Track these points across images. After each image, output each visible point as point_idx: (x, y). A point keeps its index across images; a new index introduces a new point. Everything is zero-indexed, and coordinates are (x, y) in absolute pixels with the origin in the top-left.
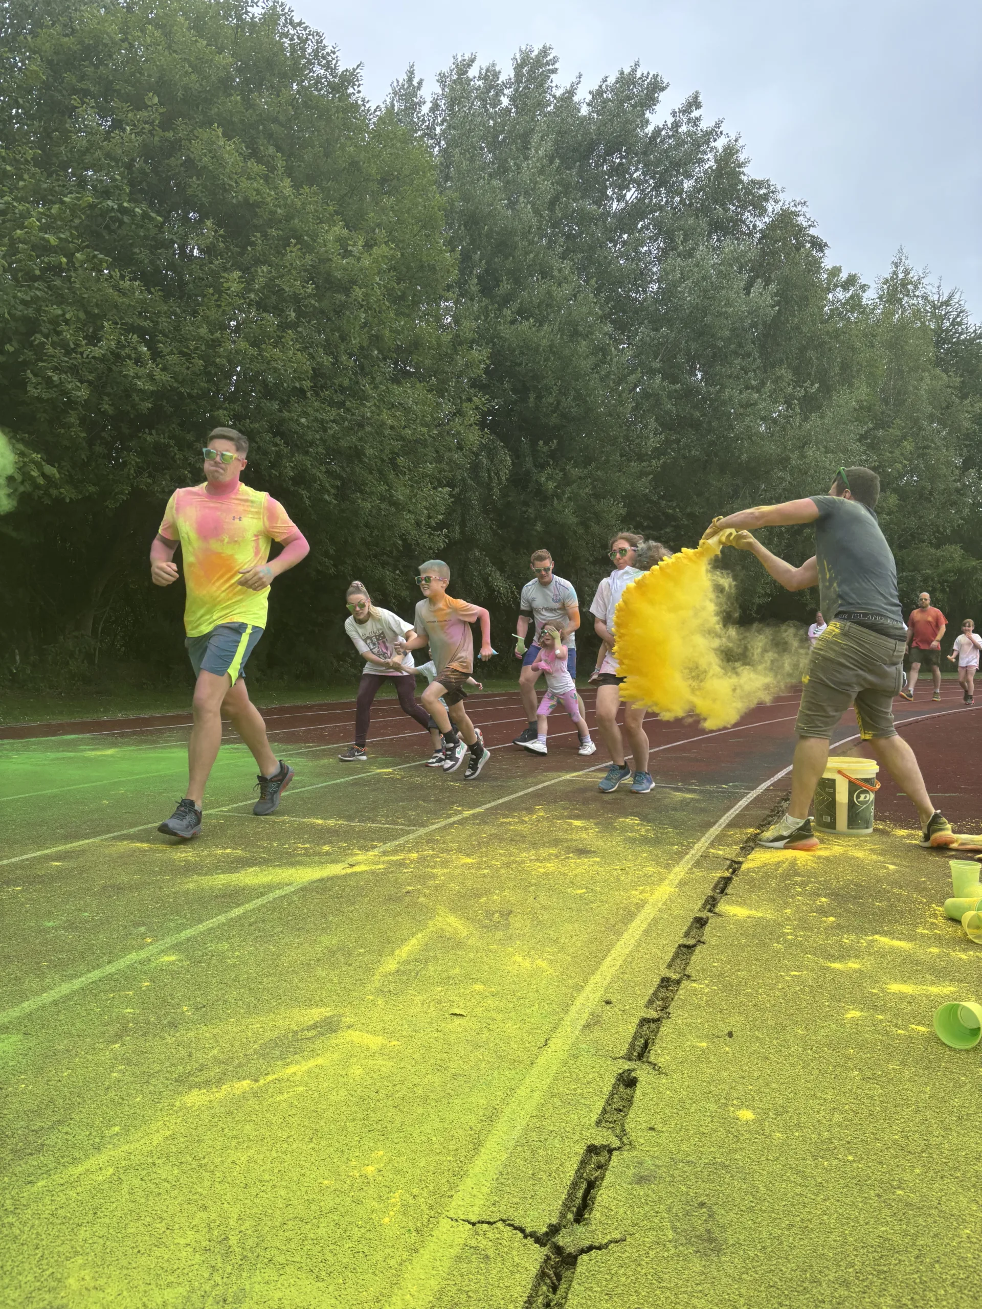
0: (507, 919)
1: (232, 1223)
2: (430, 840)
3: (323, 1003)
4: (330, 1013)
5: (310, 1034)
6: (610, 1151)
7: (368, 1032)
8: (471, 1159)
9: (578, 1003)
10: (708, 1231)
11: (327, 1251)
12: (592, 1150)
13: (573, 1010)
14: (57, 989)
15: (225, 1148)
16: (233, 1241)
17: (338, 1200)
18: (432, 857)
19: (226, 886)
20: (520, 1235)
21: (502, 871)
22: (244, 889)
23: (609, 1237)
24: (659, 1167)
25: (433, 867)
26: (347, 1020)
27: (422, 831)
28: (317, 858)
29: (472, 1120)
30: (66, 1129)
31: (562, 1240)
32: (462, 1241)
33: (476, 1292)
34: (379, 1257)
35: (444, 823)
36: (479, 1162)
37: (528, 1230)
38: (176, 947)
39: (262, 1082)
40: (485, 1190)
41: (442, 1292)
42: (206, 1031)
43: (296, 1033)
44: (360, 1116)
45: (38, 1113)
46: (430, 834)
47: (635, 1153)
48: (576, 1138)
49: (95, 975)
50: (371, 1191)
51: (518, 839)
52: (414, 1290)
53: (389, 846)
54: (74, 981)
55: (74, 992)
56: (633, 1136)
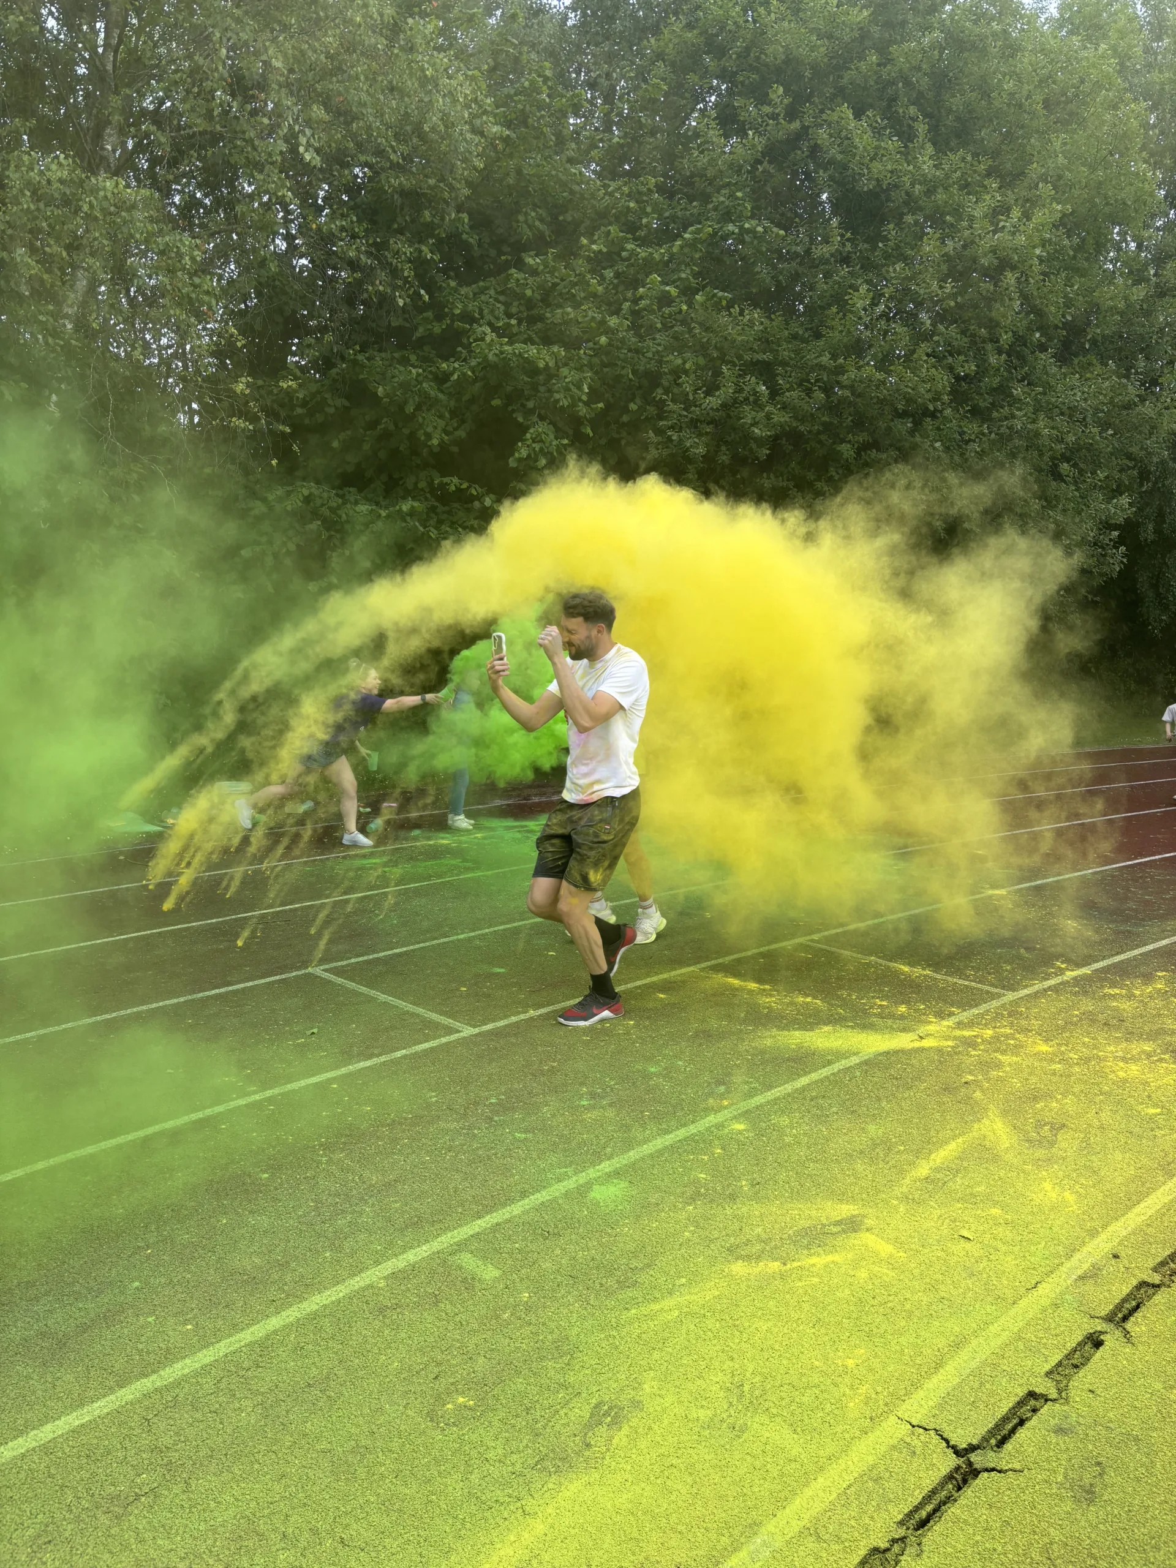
0: (1055, 1136)
1: (748, 1375)
2: (1013, 1013)
3: (853, 1199)
4: (856, 1212)
5: (835, 1229)
6: (1046, 1400)
7: (882, 1238)
8: (929, 1375)
9: (1085, 1250)
10: (1091, 1485)
11: (805, 1415)
12: (1032, 1395)
13: (1077, 1256)
14: (654, 1142)
15: (753, 1316)
16: (746, 1388)
17: (822, 1379)
18: (1007, 1037)
19: (800, 1047)
20: (944, 1444)
21: (1077, 1069)
22: (814, 1054)
23: (1010, 1466)
24: (1080, 1424)
25: (1004, 1052)
26: (869, 1222)
27: (1010, 996)
28: (890, 1022)
29: (941, 1342)
30: (652, 1272)
31: (974, 1457)
32: (900, 1436)
33: (897, 1474)
34: (839, 1429)
35: (1038, 986)
36: (935, 1379)
37: (952, 1443)
38: (746, 1115)
39: (789, 1266)
40: (931, 1403)
41: (874, 1466)
42: (757, 1209)
43: (824, 1225)
44: (854, 1316)
45: (635, 1254)
46: (1016, 1003)
47: (1066, 1408)
48: (1021, 1382)
49: (682, 1133)
50: (847, 1380)
51: (1114, 1024)
52: (856, 1460)
53: (965, 1016)
54: (667, 1137)
55: (666, 1148)
56: (1072, 1393)
